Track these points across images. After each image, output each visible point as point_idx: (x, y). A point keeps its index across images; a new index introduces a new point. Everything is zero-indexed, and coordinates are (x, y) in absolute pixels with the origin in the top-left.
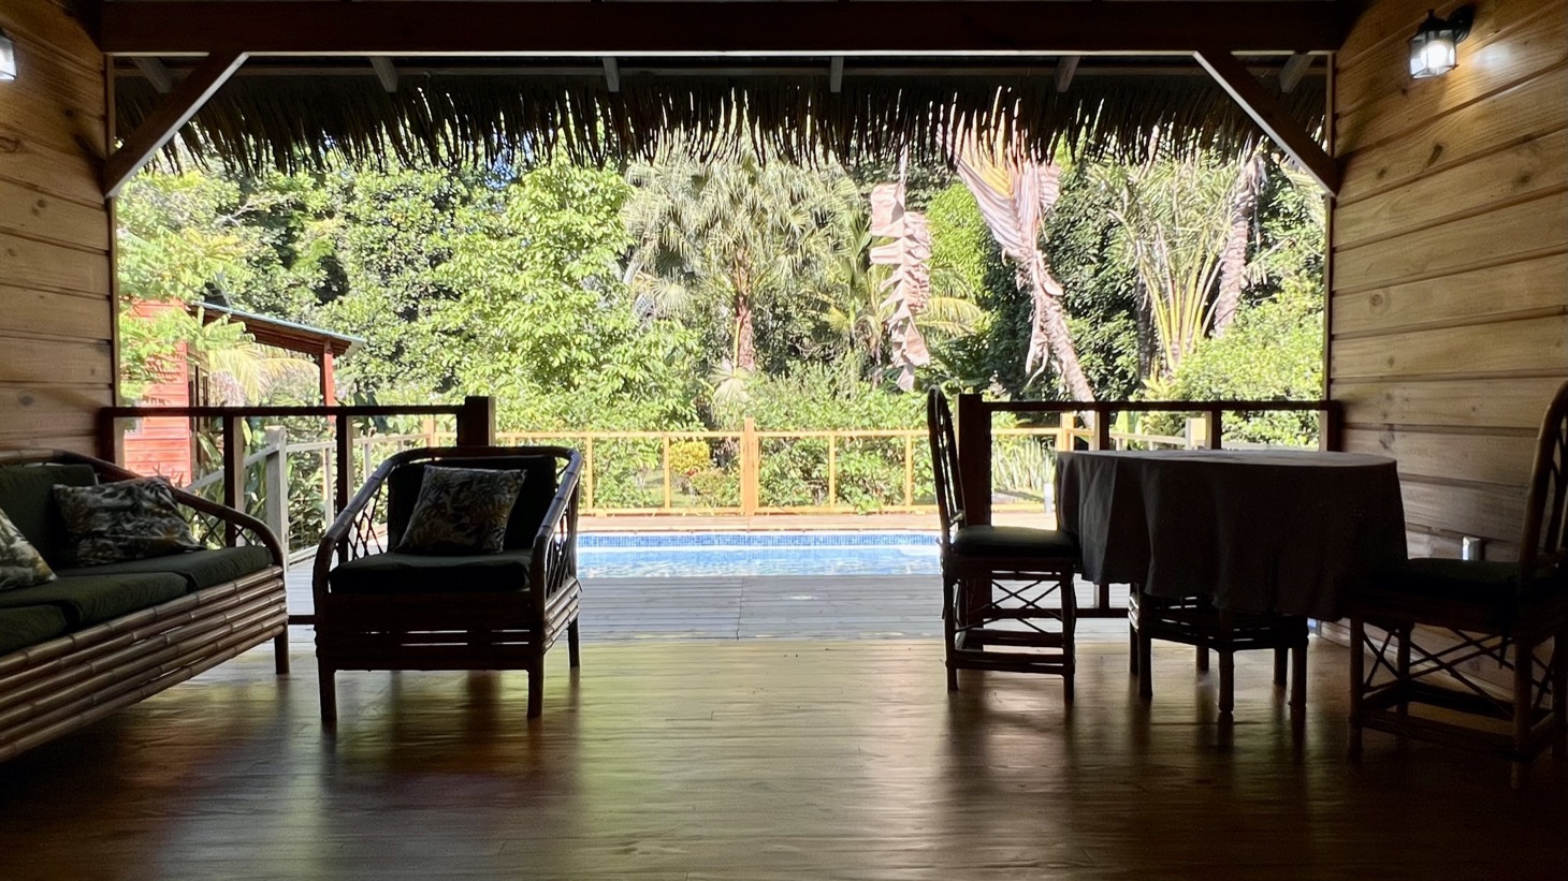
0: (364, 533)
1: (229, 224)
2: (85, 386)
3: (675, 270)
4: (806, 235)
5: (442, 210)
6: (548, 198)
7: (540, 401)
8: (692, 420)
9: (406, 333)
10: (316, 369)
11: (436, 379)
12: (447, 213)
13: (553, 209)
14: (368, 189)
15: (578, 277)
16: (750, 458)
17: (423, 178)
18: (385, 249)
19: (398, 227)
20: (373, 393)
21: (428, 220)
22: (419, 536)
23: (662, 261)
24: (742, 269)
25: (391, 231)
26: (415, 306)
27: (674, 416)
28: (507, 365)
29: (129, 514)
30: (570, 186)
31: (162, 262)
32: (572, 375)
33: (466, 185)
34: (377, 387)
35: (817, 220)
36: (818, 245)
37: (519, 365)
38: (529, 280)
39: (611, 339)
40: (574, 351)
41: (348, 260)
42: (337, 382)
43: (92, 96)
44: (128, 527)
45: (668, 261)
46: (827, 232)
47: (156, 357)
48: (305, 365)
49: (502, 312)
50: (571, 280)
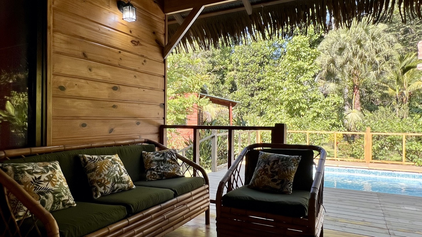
0: (236, 177)
1: (210, 74)
2: (156, 118)
3: (332, 78)
4: (381, 63)
5: (261, 66)
6: (293, 58)
7: (290, 120)
8: (341, 127)
9: (251, 100)
10: (228, 110)
11: (258, 113)
12: (262, 67)
13: (295, 61)
14: (242, 63)
15: (303, 81)
16: (368, 142)
17: (256, 58)
18: (246, 78)
19: (249, 72)
20: (242, 116)
21: (257, 69)
22: (257, 182)
23: (328, 76)
24: (356, 77)
25: (248, 73)
26: (253, 93)
27: (334, 125)
28: (280, 109)
29: (162, 163)
30: (300, 54)
31: (191, 83)
32: (300, 112)
33: (268, 59)
34: (243, 115)
35: (385, 58)
36: (386, 67)
37: (283, 109)
38: (287, 83)
39: (314, 100)
40: (301, 105)
41: (237, 81)
42: (233, 113)
43: (161, 27)
44: (162, 167)
45: (330, 76)
46: (389, 62)
47: (188, 108)
48: (225, 109)
49: (279, 93)
50: (300, 82)
